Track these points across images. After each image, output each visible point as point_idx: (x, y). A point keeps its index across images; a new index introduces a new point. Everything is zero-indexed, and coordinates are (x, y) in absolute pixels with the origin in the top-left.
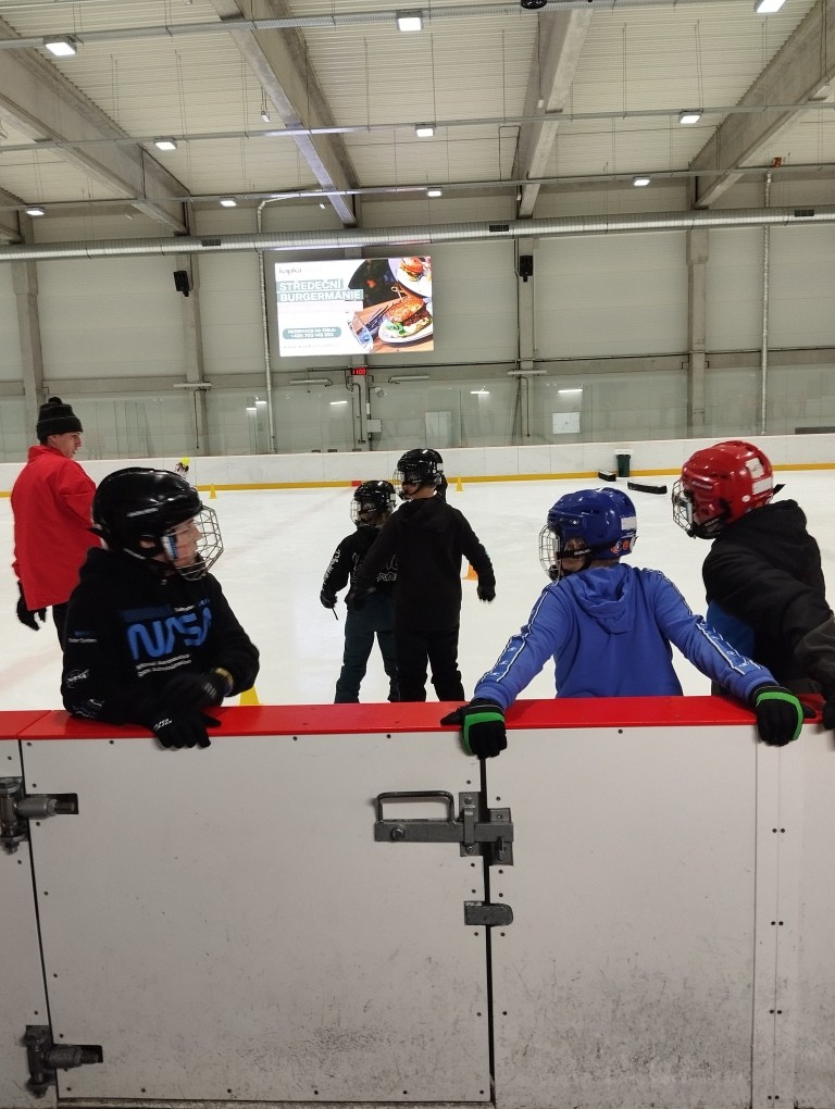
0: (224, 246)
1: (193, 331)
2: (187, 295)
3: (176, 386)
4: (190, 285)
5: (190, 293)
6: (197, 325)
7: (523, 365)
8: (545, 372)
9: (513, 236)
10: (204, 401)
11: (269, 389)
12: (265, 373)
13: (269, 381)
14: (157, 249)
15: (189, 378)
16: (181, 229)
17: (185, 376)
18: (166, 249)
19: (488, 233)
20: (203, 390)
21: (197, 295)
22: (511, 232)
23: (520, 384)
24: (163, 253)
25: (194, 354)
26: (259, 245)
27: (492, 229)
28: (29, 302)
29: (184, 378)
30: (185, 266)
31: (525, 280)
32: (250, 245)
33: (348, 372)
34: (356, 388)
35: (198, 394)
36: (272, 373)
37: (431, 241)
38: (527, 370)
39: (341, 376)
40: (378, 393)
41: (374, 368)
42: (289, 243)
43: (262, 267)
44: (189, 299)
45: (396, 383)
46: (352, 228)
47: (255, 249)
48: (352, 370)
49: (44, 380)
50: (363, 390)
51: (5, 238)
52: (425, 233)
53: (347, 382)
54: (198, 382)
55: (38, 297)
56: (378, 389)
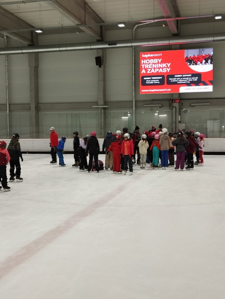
0: (118, 45)
1: (102, 83)
2: (100, 67)
3: (93, 107)
4: (102, 63)
5: (102, 66)
6: (104, 80)
10: (105, 114)
11: (134, 109)
12: (132, 101)
13: (134, 105)
14: (89, 47)
15: (99, 104)
16: (100, 38)
18: (93, 47)
20: (104, 109)
21: (105, 67)
24: (91, 49)
25: (102, 93)
26: (133, 44)
28: (34, 70)
29: (97, 103)
30: (100, 55)
32: (130, 45)
33: (171, 101)
34: (174, 109)
35: (102, 110)
36: (136, 101)
37: (214, 41)
39: (167, 103)
40: (184, 111)
41: (183, 99)
42: (147, 43)
43: (134, 54)
44: (101, 69)
45: (193, 106)
46: (176, 36)
47: (132, 46)
48: (172, 100)
49: (38, 104)
50: (178, 110)
51: (26, 43)
52: (211, 37)
53: (170, 106)
54: (103, 105)
55: (39, 68)
56: (184, 109)
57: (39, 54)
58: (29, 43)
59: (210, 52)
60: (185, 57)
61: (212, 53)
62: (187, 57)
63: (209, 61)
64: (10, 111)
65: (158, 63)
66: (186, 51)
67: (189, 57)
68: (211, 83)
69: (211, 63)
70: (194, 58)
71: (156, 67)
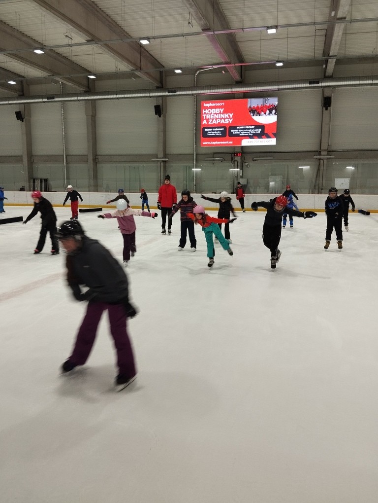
0: (178, 93)
1: (162, 134)
2: (160, 117)
3: (152, 159)
4: (162, 112)
5: (161, 115)
6: (164, 131)
7: (322, 153)
8: (333, 157)
9: (321, 87)
10: (165, 167)
11: (195, 162)
12: (193, 154)
13: (195, 158)
14: (147, 95)
15: (159, 156)
16: (159, 85)
17: (157, 155)
18: (151, 94)
19: (308, 85)
20: (165, 162)
21: (165, 117)
22: (320, 84)
23: (320, 162)
24: (150, 97)
25: (162, 144)
26: (194, 92)
27: (310, 83)
28: (92, 119)
29: (156, 156)
30: (160, 103)
31: (327, 109)
32: (190, 92)
34: (236, 163)
35: (162, 164)
36: (197, 154)
37: (279, 90)
38: (324, 155)
39: (229, 156)
40: (247, 166)
41: (246, 153)
42: (208, 91)
43: (195, 103)
44: (161, 119)
45: (256, 160)
46: (240, 83)
47: (192, 94)
48: (234, 154)
49: (96, 155)
50: (239, 164)
51: (82, 89)
52: (276, 85)
53: (232, 159)
54: (163, 158)
55: (96, 117)
56: (247, 164)
57: (97, 101)
58: (84, 90)
59: (274, 101)
60: (248, 106)
61: (277, 103)
62: (250, 107)
63: (273, 112)
64: (67, 162)
65: (220, 113)
66: (249, 100)
67: (252, 107)
68: (275, 135)
69: (275, 114)
70: (258, 108)
71: (217, 118)
